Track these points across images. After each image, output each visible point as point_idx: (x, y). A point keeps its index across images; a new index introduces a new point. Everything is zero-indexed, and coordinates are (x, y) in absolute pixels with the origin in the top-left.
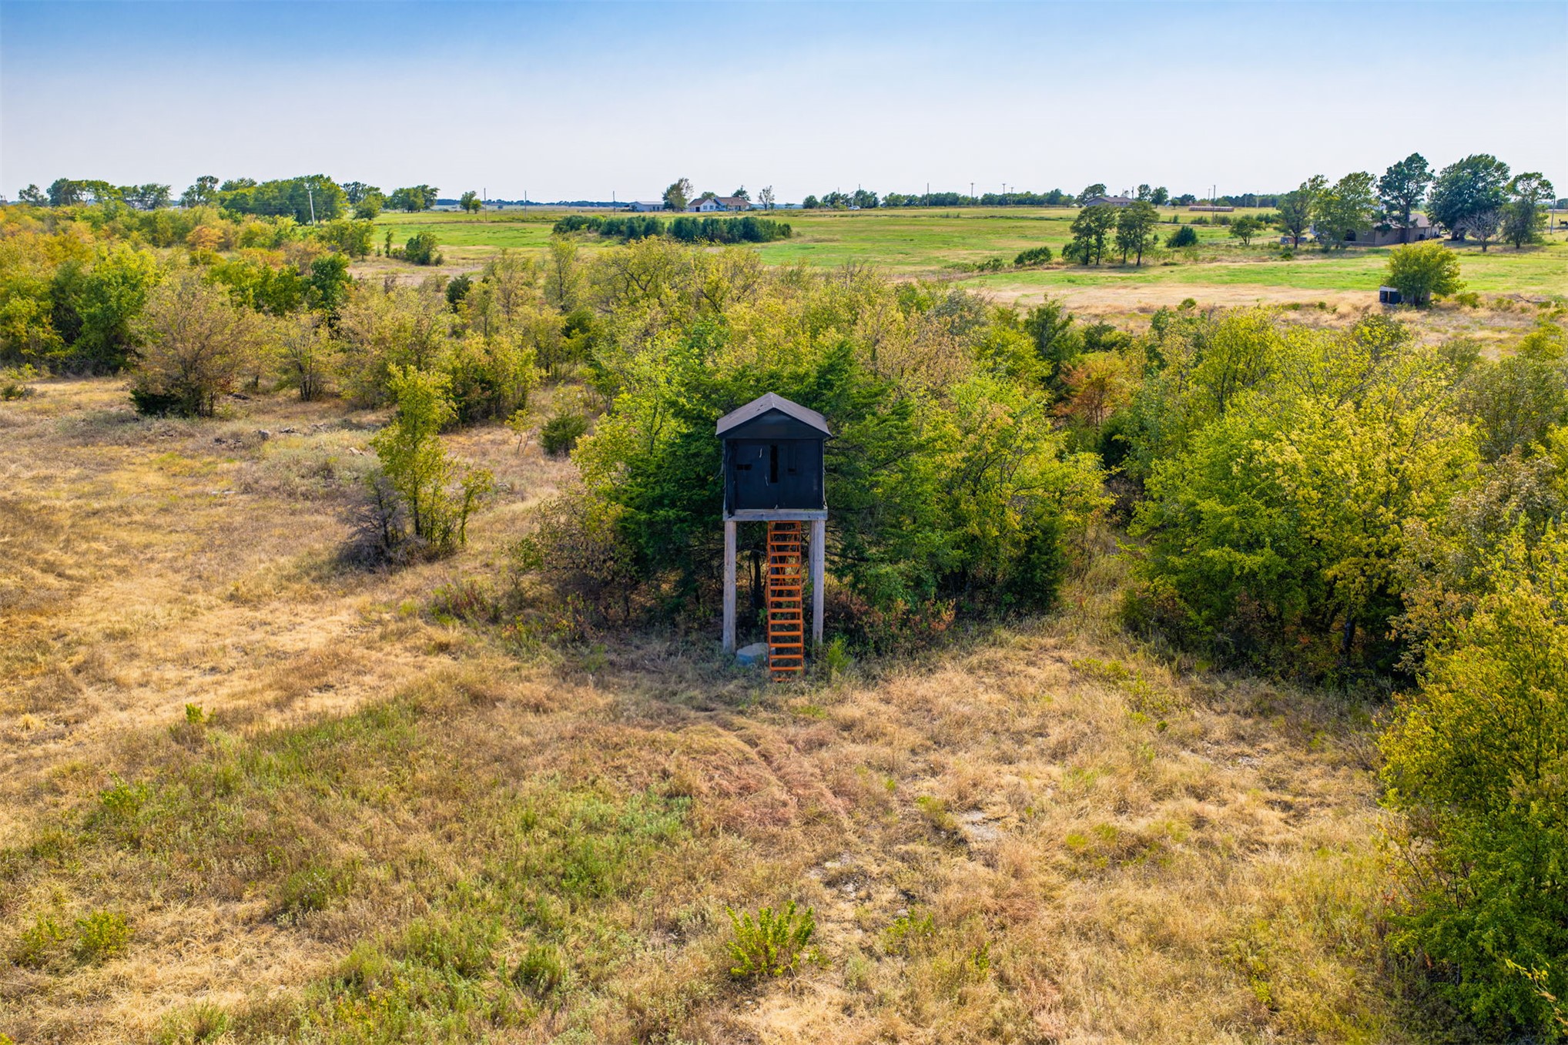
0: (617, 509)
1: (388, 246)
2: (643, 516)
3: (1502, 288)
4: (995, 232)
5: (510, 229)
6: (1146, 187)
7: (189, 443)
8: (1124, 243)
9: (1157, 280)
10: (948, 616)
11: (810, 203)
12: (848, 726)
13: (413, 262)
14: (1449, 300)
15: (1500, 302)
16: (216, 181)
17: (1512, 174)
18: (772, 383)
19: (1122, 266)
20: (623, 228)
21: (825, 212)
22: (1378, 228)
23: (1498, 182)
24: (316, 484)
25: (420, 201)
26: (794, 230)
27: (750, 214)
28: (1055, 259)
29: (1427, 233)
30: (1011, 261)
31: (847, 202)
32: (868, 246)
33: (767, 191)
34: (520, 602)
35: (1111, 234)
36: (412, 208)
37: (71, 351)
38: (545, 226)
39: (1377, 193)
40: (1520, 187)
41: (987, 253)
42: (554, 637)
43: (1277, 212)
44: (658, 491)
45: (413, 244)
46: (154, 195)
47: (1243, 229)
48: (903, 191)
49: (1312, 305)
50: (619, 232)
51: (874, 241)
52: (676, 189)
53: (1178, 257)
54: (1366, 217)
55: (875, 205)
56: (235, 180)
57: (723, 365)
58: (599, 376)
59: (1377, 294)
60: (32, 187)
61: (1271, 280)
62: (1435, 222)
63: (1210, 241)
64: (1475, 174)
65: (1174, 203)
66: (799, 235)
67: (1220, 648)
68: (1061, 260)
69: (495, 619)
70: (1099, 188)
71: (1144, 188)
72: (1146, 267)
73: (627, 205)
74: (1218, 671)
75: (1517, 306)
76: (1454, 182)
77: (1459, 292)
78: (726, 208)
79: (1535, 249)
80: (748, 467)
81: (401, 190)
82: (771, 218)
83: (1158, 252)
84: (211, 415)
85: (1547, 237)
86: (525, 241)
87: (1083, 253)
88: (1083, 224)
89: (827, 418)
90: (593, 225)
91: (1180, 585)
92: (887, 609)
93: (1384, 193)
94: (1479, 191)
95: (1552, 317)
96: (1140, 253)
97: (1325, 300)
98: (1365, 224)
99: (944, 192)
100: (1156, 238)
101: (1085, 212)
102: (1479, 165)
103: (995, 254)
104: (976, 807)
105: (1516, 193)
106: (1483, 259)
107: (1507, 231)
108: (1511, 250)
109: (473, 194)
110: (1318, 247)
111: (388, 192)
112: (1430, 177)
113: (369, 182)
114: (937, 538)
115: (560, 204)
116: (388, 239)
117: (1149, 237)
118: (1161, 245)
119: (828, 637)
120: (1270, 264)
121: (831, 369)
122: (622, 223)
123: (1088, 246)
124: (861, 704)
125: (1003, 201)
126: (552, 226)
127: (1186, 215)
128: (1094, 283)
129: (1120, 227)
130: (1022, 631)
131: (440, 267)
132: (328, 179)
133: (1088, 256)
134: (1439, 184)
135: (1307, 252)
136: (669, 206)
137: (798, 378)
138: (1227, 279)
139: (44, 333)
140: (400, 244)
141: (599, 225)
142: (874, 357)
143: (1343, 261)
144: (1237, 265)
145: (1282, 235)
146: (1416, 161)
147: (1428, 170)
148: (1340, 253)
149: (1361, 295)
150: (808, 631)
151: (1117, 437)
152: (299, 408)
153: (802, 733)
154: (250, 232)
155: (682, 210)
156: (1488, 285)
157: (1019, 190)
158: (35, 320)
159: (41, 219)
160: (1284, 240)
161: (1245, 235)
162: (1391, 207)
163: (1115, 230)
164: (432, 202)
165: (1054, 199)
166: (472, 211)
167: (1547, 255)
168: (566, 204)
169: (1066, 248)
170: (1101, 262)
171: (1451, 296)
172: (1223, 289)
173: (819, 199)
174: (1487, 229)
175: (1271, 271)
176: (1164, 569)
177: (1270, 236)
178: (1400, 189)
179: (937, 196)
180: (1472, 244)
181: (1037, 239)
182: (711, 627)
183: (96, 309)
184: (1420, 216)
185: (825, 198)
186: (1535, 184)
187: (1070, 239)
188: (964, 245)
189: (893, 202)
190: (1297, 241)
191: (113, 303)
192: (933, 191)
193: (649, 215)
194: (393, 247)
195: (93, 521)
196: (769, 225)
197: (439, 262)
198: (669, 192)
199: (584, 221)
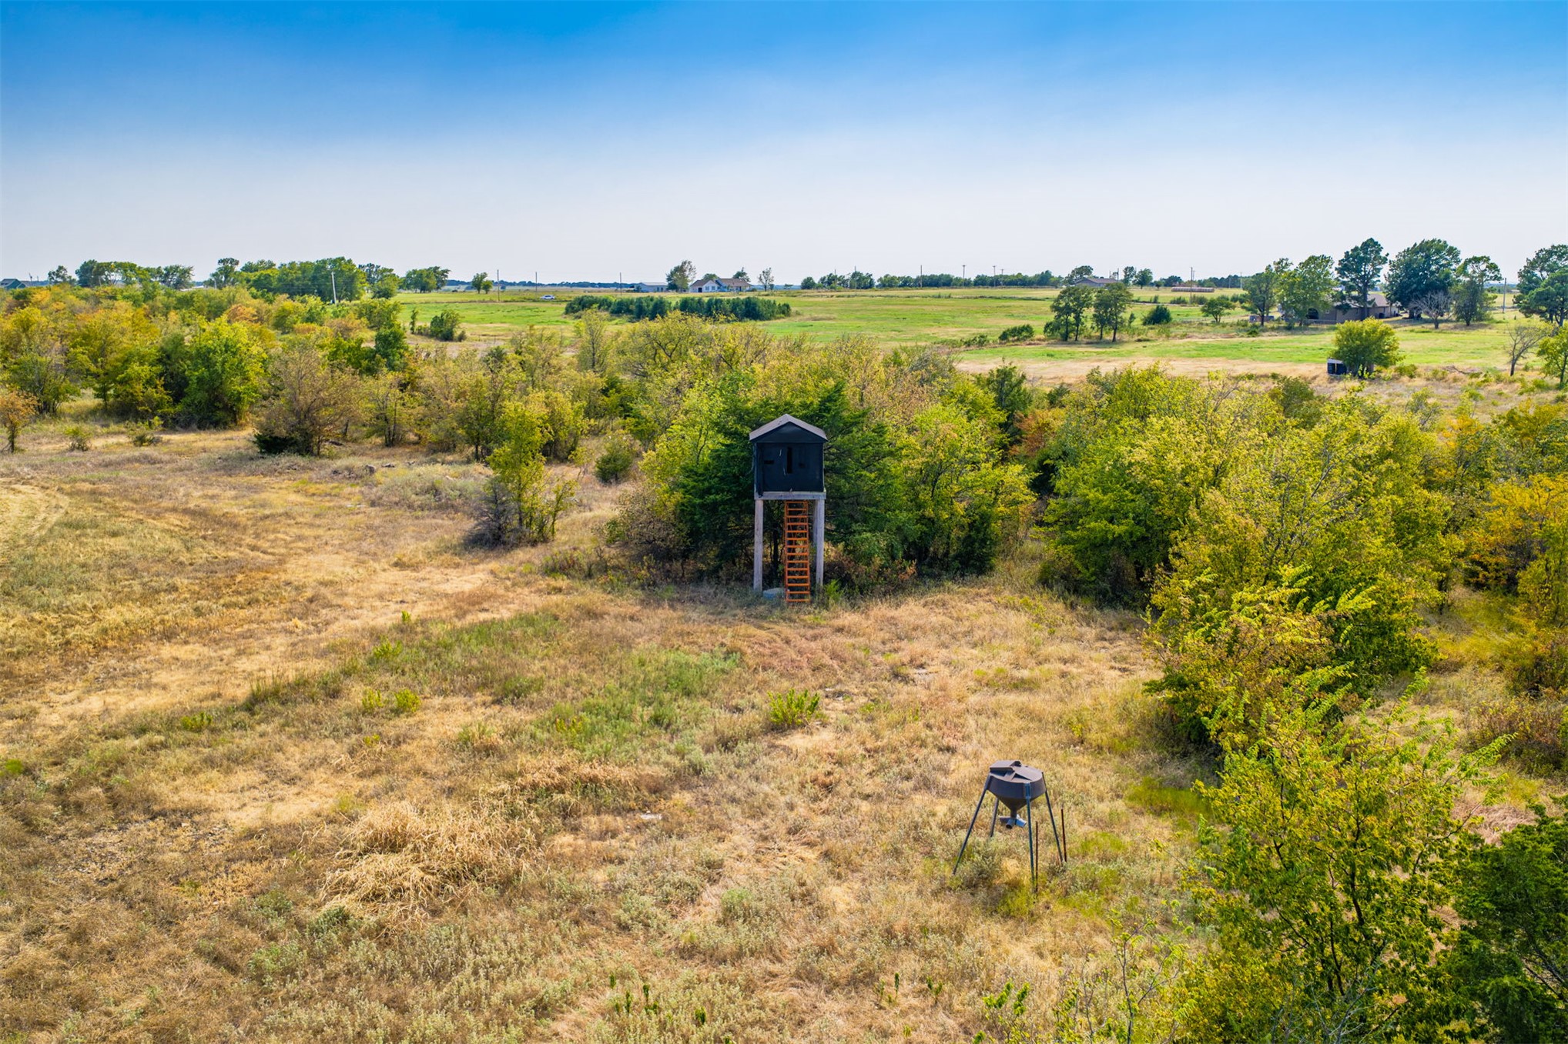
0: (678, 496)
1: (413, 323)
2: (698, 501)
3: (1440, 362)
4: (984, 311)
5: (524, 308)
6: (1132, 269)
7: (312, 474)
8: (1101, 321)
9: (1131, 353)
10: (911, 570)
11: (808, 284)
12: (840, 630)
13: (437, 338)
14: (1389, 372)
15: (1435, 373)
16: (237, 263)
17: (1463, 257)
18: (788, 408)
19: (1099, 342)
20: (633, 307)
21: (823, 292)
22: (1338, 307)
23: (1449, 264)
24: (428, 498)
25: (433, 282)
26: (793, 309)
27: (751, 295)
28: (1037, 336)
29: (1387, 312)
30: (996, 338)
31: (843, 282)
32: (863, 324)
33: (766, 273)
34: (603, 567)
35: (1089, 312)
36: (424, 288)
37: (179, 408)
38: (556, 305)
39: (1336, 275)
40: (1470, 270)
41: (975, 331)
42: (636, 583)
43: (1246, 292)
44: (706, 484)
45: (437, 322)
46: (177, 276)
47: (1213, 308)
48: (898, 272)
49: (1266, 376)
50: (629, 311)
51: (868, 320)
52: (680, 270)
53: (1151, 334)
54: (1326, 297)
55: (870, 286)
56: (255, 262)
57: (752, 398)
58: (639, 423)
59: (1326, 367)
60: (61, 268)
61: (1235, 353)
62: (1393, 302)
63: (1185, 319)
64: (1428, 257)
65: (1158, 285)
66: (798, 314)
67: (1103, 593)
68: (1042, 336)
69: (590, 575)
70: (1087, 270)
71: (1129, 270)
72: (1121, 342)
73: (632, 286)
74: (1100, 608)
75: (1450, 376)
76: (1408, 266)
77: (1398, 364)
78: (728, 289)
79: (1485, 326)
80: (772, 462)
81: (415, 272)
82: (771, 298)
83: (1134, 330)
84: (319, 455)
85: (1497, 316)
86: (539, 319)
87: (1063, 331)
88: (1063, 304)
89: (825, 430)
90: (604, 304)
91: (1076, 551)
92: (868, 565)
93: (1343, 275)
94: (1432, 273)
95: (1478, 386)
96: (1116, 329)
97: (1277, 371)
98: (1326, 303)
99: (938, 274)
100: (1132, 317)
101: (1064, 292)
102: (1430, 250)
103: (982, 331)
104: (922, 666)
105: (1466, 275)
106: (1433, 336)
107: (1458, 310)
108: (1461, 328)
109: (484, 275)
110: (1284, 324)
111: (401, 273)
112: (1384, 260)
113: (383, 264)
114: (903, 516)
115: (562, 285)
116: (413, 317)
117: (1125, 316)
118: (1137, 323)
119: (826, 581)
120: (1237, 340)
121: (830, 399)
122: (632, 302)
123: (1067, 323)
124: (849, 618)
125: (995, 282)
126: (564, 305)
127: (1166, 295)
128: (1072, 357)
129: (1097, 306)
130: (964, 585)
131: (464, 343)
132: (350, 261)
133: (1067, 333)
134: (1394, 266)
135: (1273, 329)
136: (673, 287)
137: (805, 406)
138: (1194, 353)
139: (158, 394)
140: (424, 322)
141: (609, 304)
142: (862, 400)
143: (1304, 338)
144: (1205, 341)
145: (1249, 313)
146: (1371, 247)
147: (1383, 254)
148: (1303, 329)
149: (1312, 367)
150: (813, 577)
151: (1048, 461)
152: (386, 451)
153: (810, 633)
154: (284, 310)
155: (685, 290)
156: (1431, 359)
157: (1010, 271)
158: (149, 382)
159: (86, 298)
160: (1252, 318)
161: (1216, 314)
162: (1350, 289)
163: (1092, 309)
164: (443, 283)
165: (1044, 280)
166: (483, 291)
167: (1494, 331)
168: (568, 284)
169: (1047, 326)
170: (1080, 338)
171: (1392, 368)
172: (1189, 362)
173: (816, 280)
174: (1440, 308)
175: (1236, 347)
176: (1065, 542)
177: (1239, 314)
178: (1358, 271)
179: (932, 277)
180: (1426, 321)
181: (1023, 317)
182: (745, 578)
183: (202, 371)
184: (1378, 296)
185: (823, 280)
186: (1483, 266)
187: (1051, 317)
188: (954, 323)
189: (888, 283)
190: (1263, 319)
191: (219, 367)
192: (927, 273)
193: (656, 295)
194: (418, 324)
195: (267, 522)
196: (770, 305)
197: (461, 338)
198: (672, 274)
199: (595, 301)
